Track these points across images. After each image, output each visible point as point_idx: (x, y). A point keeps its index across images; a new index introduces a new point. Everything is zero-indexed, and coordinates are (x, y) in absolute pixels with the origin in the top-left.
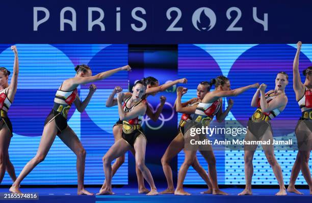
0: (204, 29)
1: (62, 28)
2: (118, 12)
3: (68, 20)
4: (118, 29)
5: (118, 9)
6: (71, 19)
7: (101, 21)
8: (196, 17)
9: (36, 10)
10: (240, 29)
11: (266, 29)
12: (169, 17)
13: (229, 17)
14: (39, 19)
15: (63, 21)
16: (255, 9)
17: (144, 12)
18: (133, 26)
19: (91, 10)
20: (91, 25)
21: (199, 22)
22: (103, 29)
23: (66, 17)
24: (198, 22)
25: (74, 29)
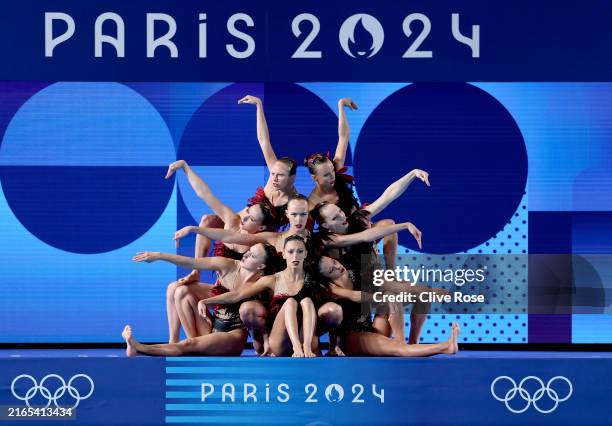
0: (362, 53)
1: (98, 53)
2: (203, 21)
3: (109, 36)
4: (203, 53)
5: (203, 16)
6: (115, 36)
7: (172, 40)
8: (346, 33)
9: (50, 17)
10: (428, 54)
11: (476, 54)
12: (297, 32)
13: (408, 32)
14: (55, 36)
15: (100, 38)
16: (455, 18)
17: (250, 22)
18: (230, 49)
19: (151, 18)
20: (151, 46)
21: (353, 41)
22: (174, 53)
23: (105, 32)
24: (350, 41)
25: (121, 53)
